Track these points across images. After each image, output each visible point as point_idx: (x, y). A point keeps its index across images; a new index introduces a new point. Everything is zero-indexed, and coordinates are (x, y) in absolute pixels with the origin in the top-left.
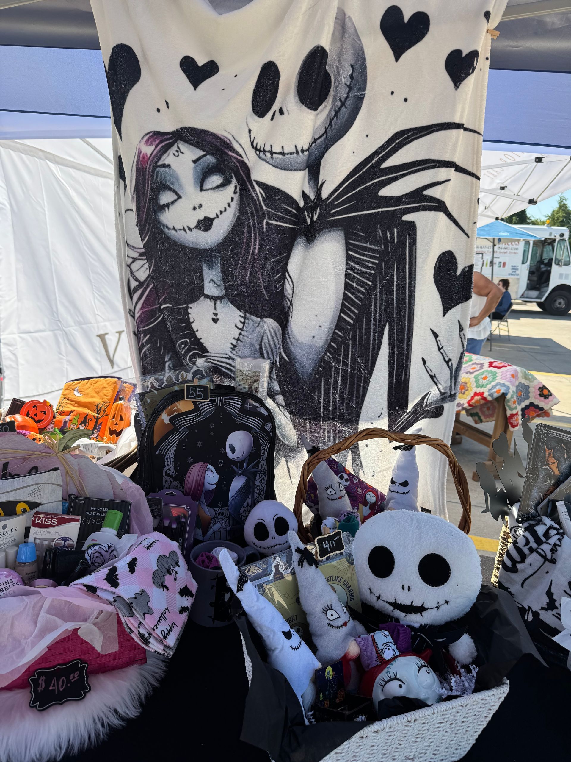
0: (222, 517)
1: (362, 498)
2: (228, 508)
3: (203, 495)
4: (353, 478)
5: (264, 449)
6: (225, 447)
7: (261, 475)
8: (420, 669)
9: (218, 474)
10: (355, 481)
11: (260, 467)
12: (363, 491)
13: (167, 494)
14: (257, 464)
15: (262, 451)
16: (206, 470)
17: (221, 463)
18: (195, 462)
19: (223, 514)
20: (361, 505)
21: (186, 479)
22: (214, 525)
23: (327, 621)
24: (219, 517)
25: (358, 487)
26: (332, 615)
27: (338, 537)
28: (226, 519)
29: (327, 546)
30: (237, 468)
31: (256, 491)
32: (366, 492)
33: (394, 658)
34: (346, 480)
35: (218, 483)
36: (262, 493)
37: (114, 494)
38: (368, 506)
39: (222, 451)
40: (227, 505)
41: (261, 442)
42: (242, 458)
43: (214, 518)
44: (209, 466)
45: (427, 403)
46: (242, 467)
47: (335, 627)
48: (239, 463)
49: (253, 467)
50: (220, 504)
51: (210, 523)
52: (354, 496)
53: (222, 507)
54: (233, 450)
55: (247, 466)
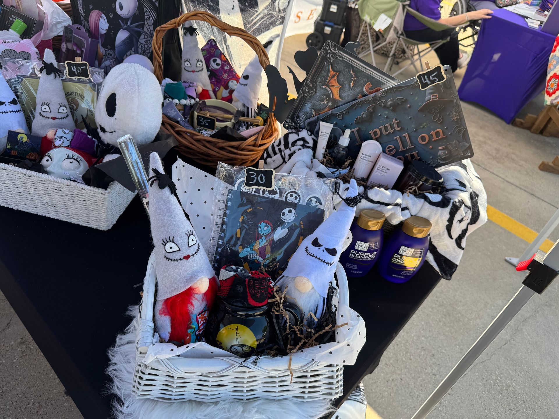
0: (111, 57)
1: (225, 82)
2: (115, 52)
3: (99, 37)
4: (225, 65)
5: (148, 15)
6: (115, 4)
7: (146, 37)
8: (68, 158)
9: (108, 23)
10: (226, 68)
11: (145, 29)
12: (228, 77)
13: (77, 28)
14: (143, 26)
15: (146, 17)
16: (100, 17)
17: (111, 15)
18: (94, 9)
19: (111, 55)
20: (222, 88)
22: (105, 61)
23: (40, 111)
24: (108, 56)
25: (225, 73)
26: (45, 109)
28: (114, 60)
29: (75, 70)
30: (123, 23)
31: (140, 47)
32: (231, 79)
33: (60, 146)
34: (218, 65)
35: (107, 30)
36: (148, 51)
38: (228, 90)
39: (113, 6)
40: (115, 50)
41: (145, 8)
42: (127, 17)
43: (105, 55)
44: (103, 15)
46: (126, 23)
47: (43, 116)
48: (126, 20)
49: (137, 27)
50: (109, 47)
51: (102, 59)
52: (219, 79)
53: (111, 49)
54: (121, 8)
55: (131, 24)
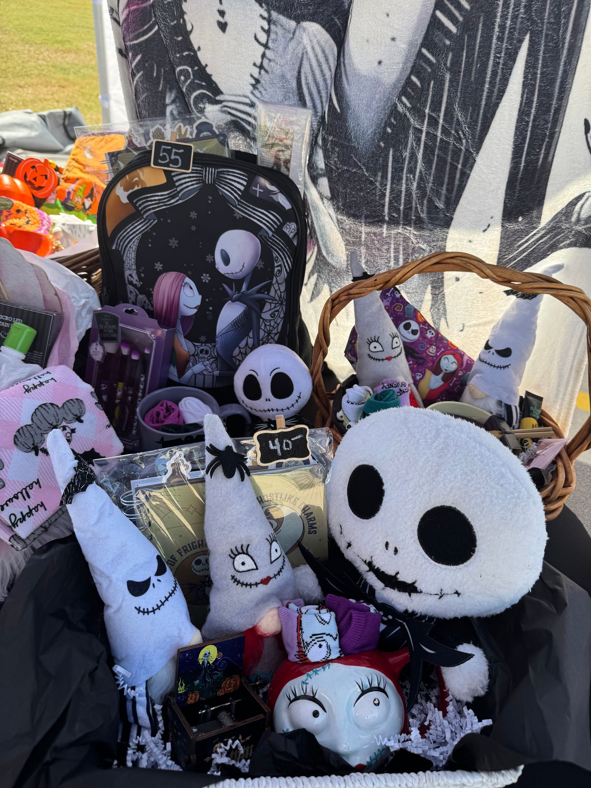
0: (206, 356)
1: (433, 362)
2: (214, 346)
3: (179, 321)
4: (426, 330)
5: (280, 266)
6: (213, 254)
7: (273, 305)
9: (200, 293)
10: (429, 335)
11: (272, 293)
12: (437, 352)
13: (127, 311)
14: (267, 288)
15: (276, 269)
16: (182, 285)
17: (206, 278)
18: (166, 270)
19: (207, 352)
20: (428, 373)
21: (154, 293)
22: (193, 365)
23: (232, 572)
24: (201, 355)
25: (431, 345)
26: (243, 564)
27: (299, 437)
28: (213, 360)
29: (278, 447)
30: (232, 289)
31: (263, 327)
32: (443, 354)
34: (414, 332)
35: (199, 308)
36: (275, 331)
37: (45, 300)
38: (441, 375)
39: (209, 258)
40: (215, 342)
41: (275, 254)
42: (240, 275)
43: (193, 355)
44: (187, 280)
45: (579, 214)
46: (239, 289)
47: (242, 584)
48: (237, 283)
49: (259, 291)
50: (203, 338)
51: (187, 362)
52: (421, 358)
53: (206, 342)
54: (226, 260)
55: (248, 288)
